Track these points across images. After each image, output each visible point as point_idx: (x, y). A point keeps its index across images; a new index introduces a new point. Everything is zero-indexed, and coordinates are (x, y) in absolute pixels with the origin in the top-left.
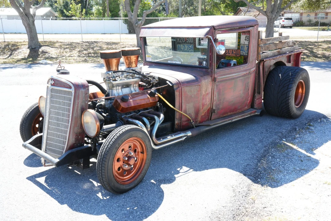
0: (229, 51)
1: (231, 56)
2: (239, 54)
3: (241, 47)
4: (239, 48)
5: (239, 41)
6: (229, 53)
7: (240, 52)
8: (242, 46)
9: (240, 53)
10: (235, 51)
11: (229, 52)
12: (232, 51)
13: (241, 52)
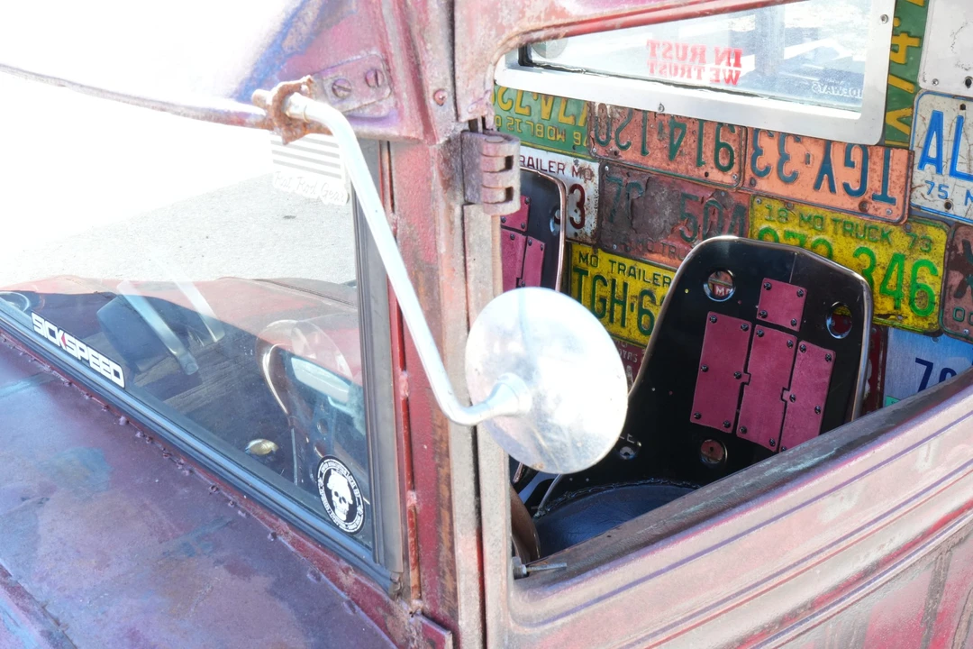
0: (790, 146)
1: (810, 211)
2: (895, 192)
3: (921, 128)
4: (893, 138)
5: (900, 58)
6: (788, 169)
7: (909, 177)
8: (937, 119)
9: (909, 187)
10: (849, 163)
11: (784, 158)
12: (817, 153)
13: (920, 176)
